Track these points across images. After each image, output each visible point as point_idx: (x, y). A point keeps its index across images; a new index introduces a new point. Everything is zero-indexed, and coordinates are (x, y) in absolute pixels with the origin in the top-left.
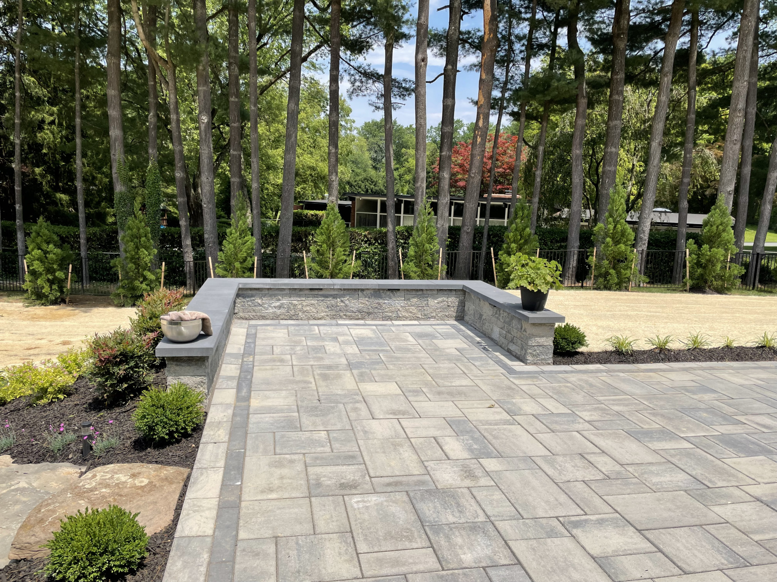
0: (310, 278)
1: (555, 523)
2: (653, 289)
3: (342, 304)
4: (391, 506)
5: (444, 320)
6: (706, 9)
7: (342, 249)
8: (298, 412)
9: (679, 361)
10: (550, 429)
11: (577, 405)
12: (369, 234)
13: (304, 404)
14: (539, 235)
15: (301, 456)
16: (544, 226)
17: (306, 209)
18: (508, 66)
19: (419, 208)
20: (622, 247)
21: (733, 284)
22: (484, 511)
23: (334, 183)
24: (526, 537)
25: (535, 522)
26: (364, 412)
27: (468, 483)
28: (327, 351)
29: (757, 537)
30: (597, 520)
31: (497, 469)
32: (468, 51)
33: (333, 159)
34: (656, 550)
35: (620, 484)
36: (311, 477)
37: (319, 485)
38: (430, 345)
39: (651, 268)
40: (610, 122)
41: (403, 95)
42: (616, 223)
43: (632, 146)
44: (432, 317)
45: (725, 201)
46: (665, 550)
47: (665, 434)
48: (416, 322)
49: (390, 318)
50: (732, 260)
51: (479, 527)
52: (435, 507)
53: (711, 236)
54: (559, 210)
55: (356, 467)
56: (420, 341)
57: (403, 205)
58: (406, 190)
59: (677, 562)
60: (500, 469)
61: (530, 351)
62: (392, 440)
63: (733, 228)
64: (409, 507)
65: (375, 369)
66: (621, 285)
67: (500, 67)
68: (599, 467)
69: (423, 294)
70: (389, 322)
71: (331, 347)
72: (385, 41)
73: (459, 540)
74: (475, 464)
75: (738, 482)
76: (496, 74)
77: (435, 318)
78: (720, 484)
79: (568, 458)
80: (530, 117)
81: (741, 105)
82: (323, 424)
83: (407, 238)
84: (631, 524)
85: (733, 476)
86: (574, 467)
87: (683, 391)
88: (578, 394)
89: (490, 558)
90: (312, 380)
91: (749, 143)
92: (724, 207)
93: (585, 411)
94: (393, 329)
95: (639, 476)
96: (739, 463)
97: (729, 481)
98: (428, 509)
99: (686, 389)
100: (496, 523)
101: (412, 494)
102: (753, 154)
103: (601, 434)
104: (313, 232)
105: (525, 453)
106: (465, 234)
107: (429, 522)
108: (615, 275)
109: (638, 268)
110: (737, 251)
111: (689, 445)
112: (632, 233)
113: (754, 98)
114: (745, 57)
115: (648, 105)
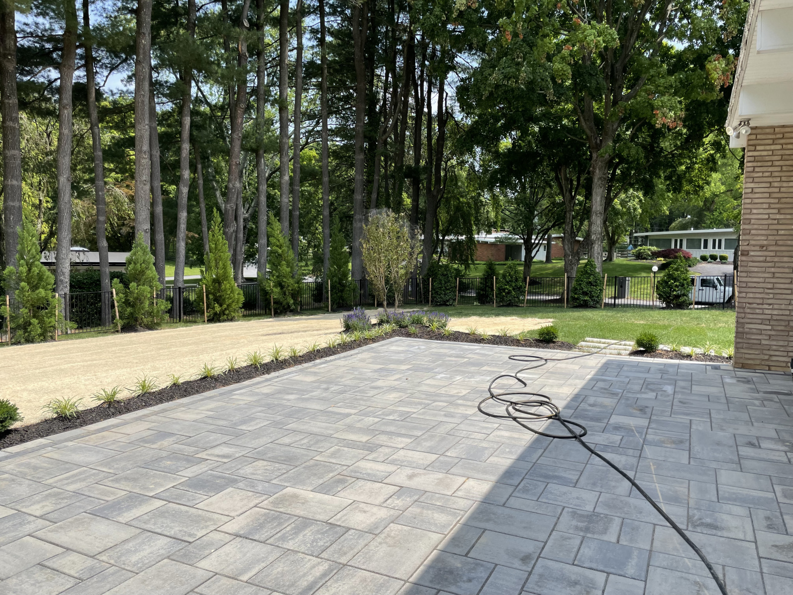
2: (83, 335)
6: (99, 47)
9: (131, 411)
20: (42, 292)
29: (245, 578)
35: (97, 582)
39: (77, 312)
40: (7, 152)
42: (30, 266)
43: (36, 180)
45: (143, 238)
47: (134, 500)
50: (158, 296)
53: (135, 273)
66: (45, 336)
68: (67, 572)
75: (215, 524)
78: (199, 535)
81: (146, 148)
85: (210, 519)
87: (141, 444)
88: (20, 485)
91: (157, 184)
92: (143, 245)
93: (34, 503)
95: (116, 562)
96: (211, 504)
97: (207, 527)
99: (144, 440)
102: (162, 195)
103: (61, 528)
108: (37, 325)
109: (63, 314)
110: (160, 287)
111: (161, 503)
112: (51, 275)
113: (156, 141)
114: (143, 102)
115: (48, 136)
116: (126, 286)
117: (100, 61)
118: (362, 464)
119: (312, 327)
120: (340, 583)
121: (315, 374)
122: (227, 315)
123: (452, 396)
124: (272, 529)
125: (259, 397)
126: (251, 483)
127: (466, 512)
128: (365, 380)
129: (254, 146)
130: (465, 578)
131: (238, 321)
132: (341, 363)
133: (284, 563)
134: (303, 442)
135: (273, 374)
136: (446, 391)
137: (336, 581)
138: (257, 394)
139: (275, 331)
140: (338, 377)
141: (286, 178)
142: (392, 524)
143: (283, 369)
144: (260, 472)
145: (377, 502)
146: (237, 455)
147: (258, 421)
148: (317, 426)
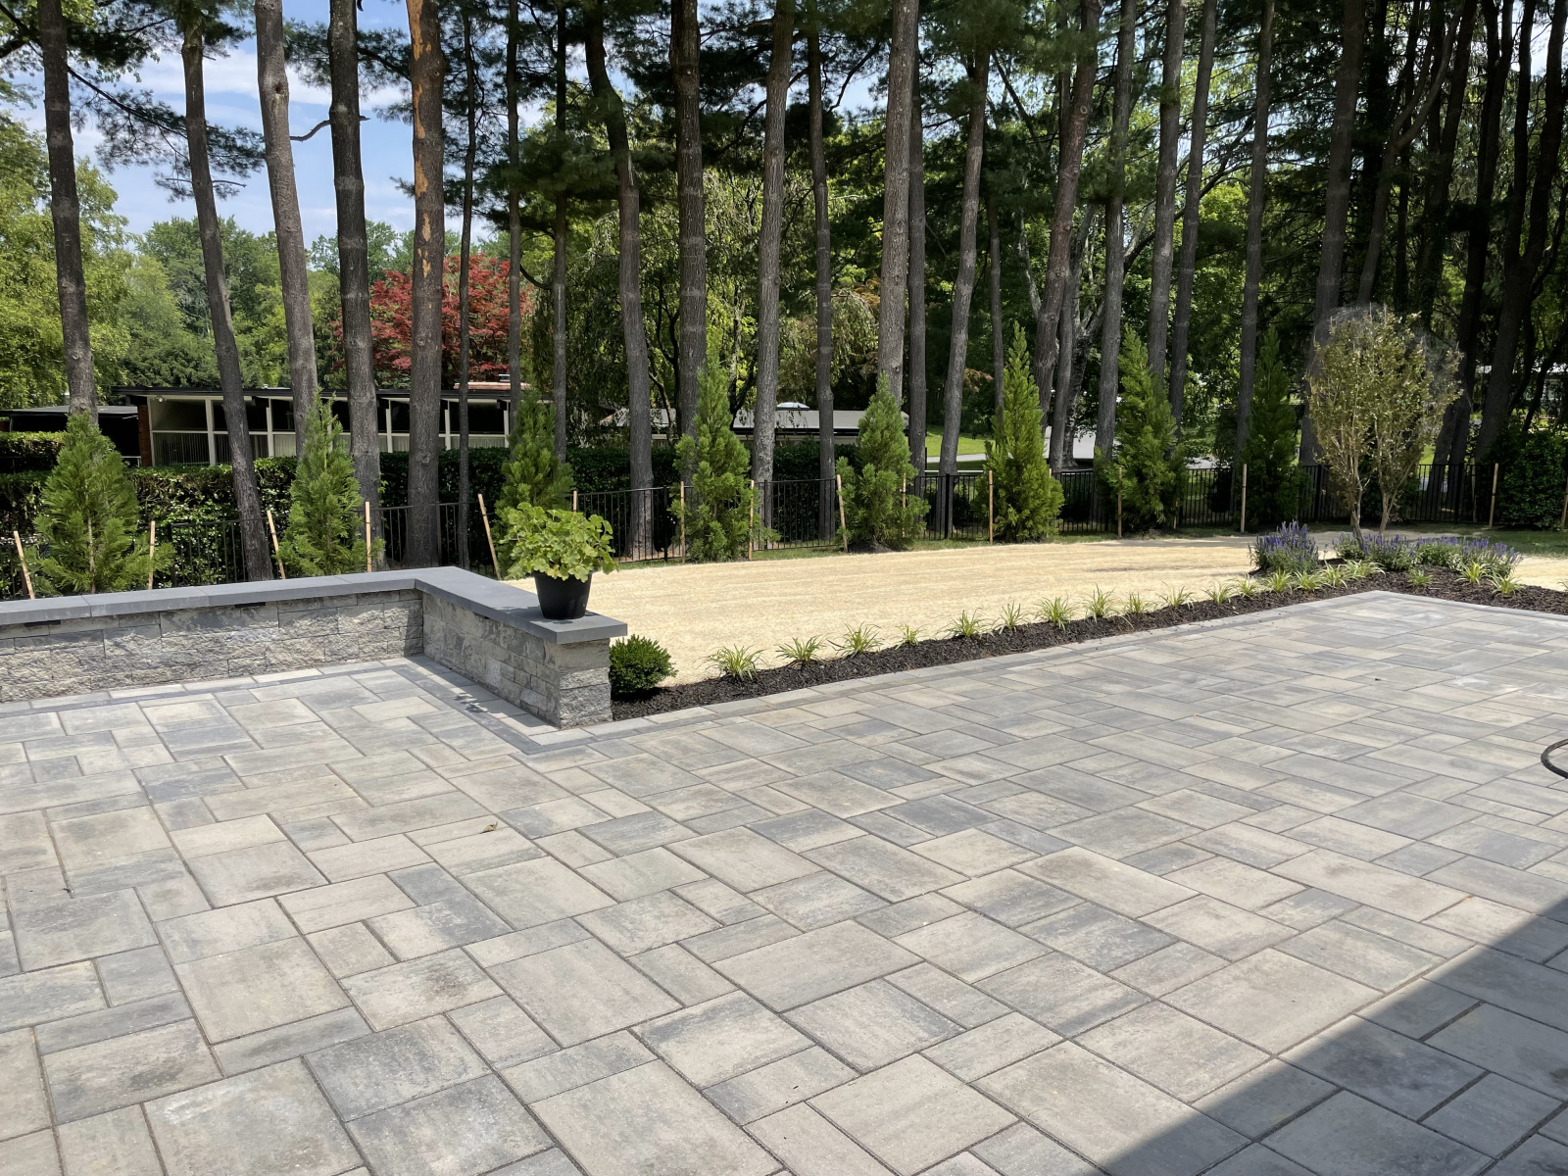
0: (39, 595)
1: (627, 1040)
2: (790, 552)
3: (118, 652)
4: (265, 1098)
5: (379, 659)
6: (832, 33)
7: (120, 522)
8: (12, 927)
9: (834, 680)
10: (610, 852)
11: (661, 794)
12: (187, 480)
13: (27, 907)
14: (576, 463)
15: (25, 1034)
16: (583, 444)
17: (17, 428)
18: (471, 116)
19: (307, 417)
20: (730, 478)
21: (914, 532)
22: (479, 1054)
23: (82, 365)
24: (568, 1086)
25: (586, 1048)
26: (189, 895)
27: (443, 1002)
28: (86, 769)
29: (971, 977)
30: (705, 1013)
31: (505, 958)
32: (381, 76)
33: (72, 309)
34: (811, 1043)
35: (744, 932)
36: (53, 1079)
37: (75, 1091)
38: (349, 718)
39: (782, 513)
40: (685, 240)
41: (240, 165)
42: (715, 433)
43: (732, 287)
44: (350, 656)
45: (890, 385)
46: (825, 1038)
47: (818, 819)
48: (314, 672)
49: (248, 671)
50: (909, 489)
51: (470, 1091)
52: (369, 1076)
53: (873, 448)
54: (611, 412)
55: (173, 1028)
56: (325, 714)
57: (269, 411)
58: (275, 376)
59: (846, 1056)
60: (512, 956)
61: (565, 700)
62: (262, 948)
63: (907, 432)
64: (308, 1090)
65: (213, 793)
66: (735, 550)
67: (455, 116)
68: (705, 908)
69: (323, 607)
70: (246, 680)
71: (92, 757)
72: (181, 41)
73: (427, 1132)
74: (458, 958)
75: (936, 883)
76: (449, 129)
77: (357, 656)
78: (908, 893)
79: (646, 904)
80: (531, 223)
81: (901, 214)
82: (79, 945)
83: (283, 485)
84: (765, 1005)
85: (929, 873)
86: (658, 918)
87: (842, 735)
88: (662, 771)
89: (495, 1151)
90: (48, 845)
91: (919, 283)
92: (890, 396)
93: (676, 801)
94: (257, 693)
95: (776, 908)
96: (937, 848)
97: (923, 884)
98: (353, 1084)
99: (847, 730)
100: (506, 1074)
101: (313, 1060)
102: (927, 301)
103: (708, 843)
104: (37, 484)
105: (563, 912)
106: (419, 468)
107: (356, 1110)
108: (722, 533)
109: (760, 516)
110: (914, 472)
111: (856, 832)
112: (744, 450)
113: (920, 201)
114: (900, 126)
115: (750, 208)
116: (858, 470)
117: (833, 59)
118: (1234, 830)
119: (1195, 561)
120: (1139, 1027)
121: (1173, 650)
122: (1030, 529)
123: (1483, 725)
124: (1032, 909)
125: (1054, 682)
126: (1010, 828)
127: (1447, 959)
128: (1280, 672)
129: (1103, 191)
130: (1406, 1080)
131: (1051, 541)
132: (1235, 633)
133: (1042, 970)
134: (1120, 772)
135: (1089, 643)
136: (1470, 714)
137: (1133, 1022)
138: (1052, 676)
139: (1115, 565)
140: (1222, 662)
141: (1166, 251)
142: (1269, 950)
143: (1111, 634)
144: (1028, 811)
145: (1249, 904)
146: (995, 777)
147: (1043, 723)
148: (1153, 748)
